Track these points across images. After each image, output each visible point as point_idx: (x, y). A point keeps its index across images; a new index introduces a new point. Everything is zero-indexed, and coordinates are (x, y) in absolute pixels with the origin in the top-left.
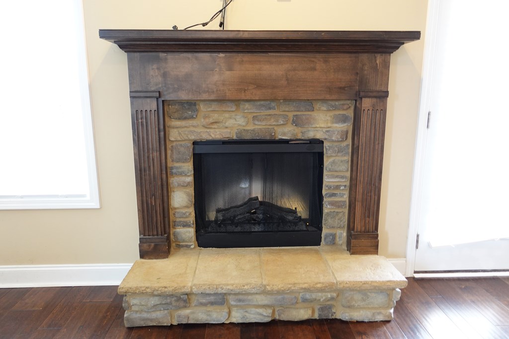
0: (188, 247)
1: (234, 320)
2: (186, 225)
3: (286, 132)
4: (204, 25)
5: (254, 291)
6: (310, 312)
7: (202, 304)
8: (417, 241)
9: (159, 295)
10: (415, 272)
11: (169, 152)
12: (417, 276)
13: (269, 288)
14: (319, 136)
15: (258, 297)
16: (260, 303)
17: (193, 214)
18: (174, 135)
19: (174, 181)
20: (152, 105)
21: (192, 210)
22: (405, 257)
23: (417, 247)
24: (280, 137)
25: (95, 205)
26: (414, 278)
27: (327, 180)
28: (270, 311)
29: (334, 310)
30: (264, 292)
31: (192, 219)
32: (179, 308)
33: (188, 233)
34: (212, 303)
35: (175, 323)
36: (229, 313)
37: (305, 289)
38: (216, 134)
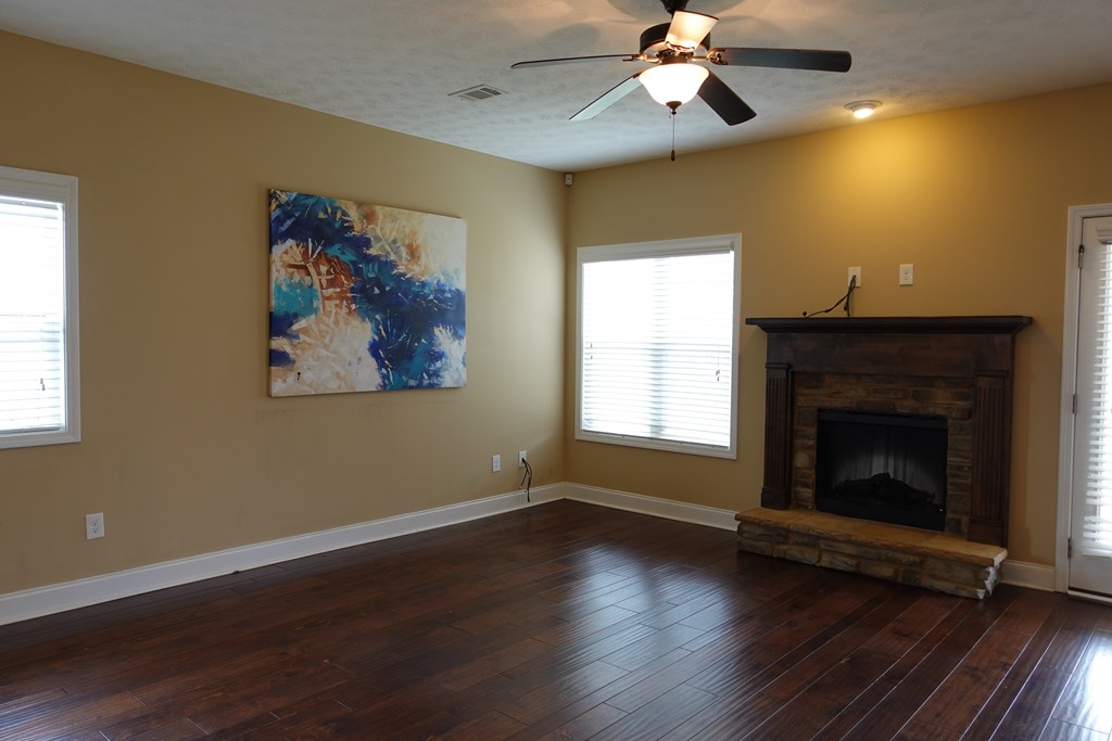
0: (806, 507)
1: (823, 564)
2: (806, 485)
3: (905, 406)
4: (827, 311)
5: (840, 538)
6: (892, 571)
7: (797, 543)
8: (1070, 548)
9: (763, 526)
10: (1071, 589)
11: (796, 416)
12: (1070, 592)
13: (853, 538)
14: (940, 412)
15: (844, 545)
16: (846, 551)
17: (814, 476)
18: (801, 401)
19: (798, 442)
20: (782, 374)
21: (813, 472)
22: (1054, 565)
23: (1069, 556)
24: (899, 410)
25: (733, 456)
26: (1067, 594)
27: (951, 459)
28: (854, 562)
29: (918, 577)
30: (849, 542)
31: (812, 480)
32: (779, 543)
33: (807, 493)
34: (806, 545)
35: (775, 555)
36: (820, 557)
37: (885, 545)
38: (837, 403)
